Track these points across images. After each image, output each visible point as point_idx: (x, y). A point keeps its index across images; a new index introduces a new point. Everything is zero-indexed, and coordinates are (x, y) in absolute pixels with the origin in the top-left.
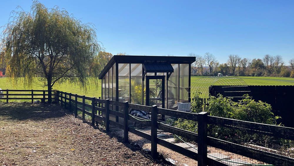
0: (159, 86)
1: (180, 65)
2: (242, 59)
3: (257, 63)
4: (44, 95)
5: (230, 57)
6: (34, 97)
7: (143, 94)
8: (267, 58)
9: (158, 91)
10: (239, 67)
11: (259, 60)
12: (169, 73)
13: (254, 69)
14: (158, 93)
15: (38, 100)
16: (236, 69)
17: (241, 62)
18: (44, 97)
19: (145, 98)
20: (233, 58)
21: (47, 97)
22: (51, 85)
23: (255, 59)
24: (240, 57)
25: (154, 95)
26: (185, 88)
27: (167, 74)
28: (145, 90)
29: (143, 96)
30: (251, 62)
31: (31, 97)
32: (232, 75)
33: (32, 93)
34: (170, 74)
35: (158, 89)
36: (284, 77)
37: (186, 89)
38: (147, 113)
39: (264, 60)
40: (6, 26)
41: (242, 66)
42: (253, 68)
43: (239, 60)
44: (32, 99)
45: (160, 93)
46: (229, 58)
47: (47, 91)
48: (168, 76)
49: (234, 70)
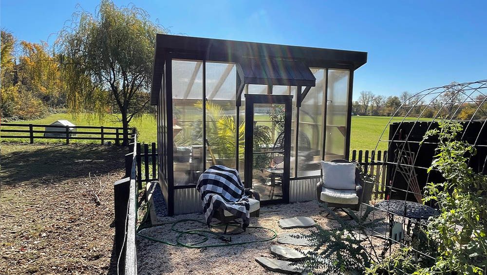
0: (277, 122)
1: (330, 71)
2: (376, 96)
3: (393, 102)
4: (117, 134)
5: (363, 94)
6: (105, 136)
7: (238, 140)
8: (405, 96)
9: (276, 132)
10: (372, 106)
11: (396, 98)
12: (303, 88)
13: (390, 108)
14: (276, 136)
15: (109, 140)
16: (368, 108)
17: (375, 100)
18: (117, 136)
19: (242, 150)
20: (366, 95)
21: (121, 137)
22: (128, 120)
23: (391, 97)
24: (374, 93)
25: (267, 140)
26: (338, 127)
27: (299, 90)
28: (242, 129)
29: (238, 144)
30: (386, 100)
31: (100, 136)
32: (364, 114)
33: (102, 131)
34: (307, 91)
35: (276, 128)
36: (425, 117)
37: (340, 128)
38: (243, 191)
39: (402, 97)
40: (59, 33)
41: (375, 105)
42: (388, 107)
43: (372, 98)
44: (102, 139)
45: (279, 137)
46: (360, 95)
47: (121, 128)
48: (301, 97)
49: (366, 109)
